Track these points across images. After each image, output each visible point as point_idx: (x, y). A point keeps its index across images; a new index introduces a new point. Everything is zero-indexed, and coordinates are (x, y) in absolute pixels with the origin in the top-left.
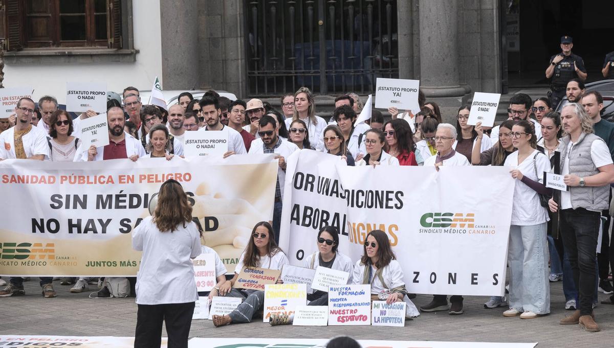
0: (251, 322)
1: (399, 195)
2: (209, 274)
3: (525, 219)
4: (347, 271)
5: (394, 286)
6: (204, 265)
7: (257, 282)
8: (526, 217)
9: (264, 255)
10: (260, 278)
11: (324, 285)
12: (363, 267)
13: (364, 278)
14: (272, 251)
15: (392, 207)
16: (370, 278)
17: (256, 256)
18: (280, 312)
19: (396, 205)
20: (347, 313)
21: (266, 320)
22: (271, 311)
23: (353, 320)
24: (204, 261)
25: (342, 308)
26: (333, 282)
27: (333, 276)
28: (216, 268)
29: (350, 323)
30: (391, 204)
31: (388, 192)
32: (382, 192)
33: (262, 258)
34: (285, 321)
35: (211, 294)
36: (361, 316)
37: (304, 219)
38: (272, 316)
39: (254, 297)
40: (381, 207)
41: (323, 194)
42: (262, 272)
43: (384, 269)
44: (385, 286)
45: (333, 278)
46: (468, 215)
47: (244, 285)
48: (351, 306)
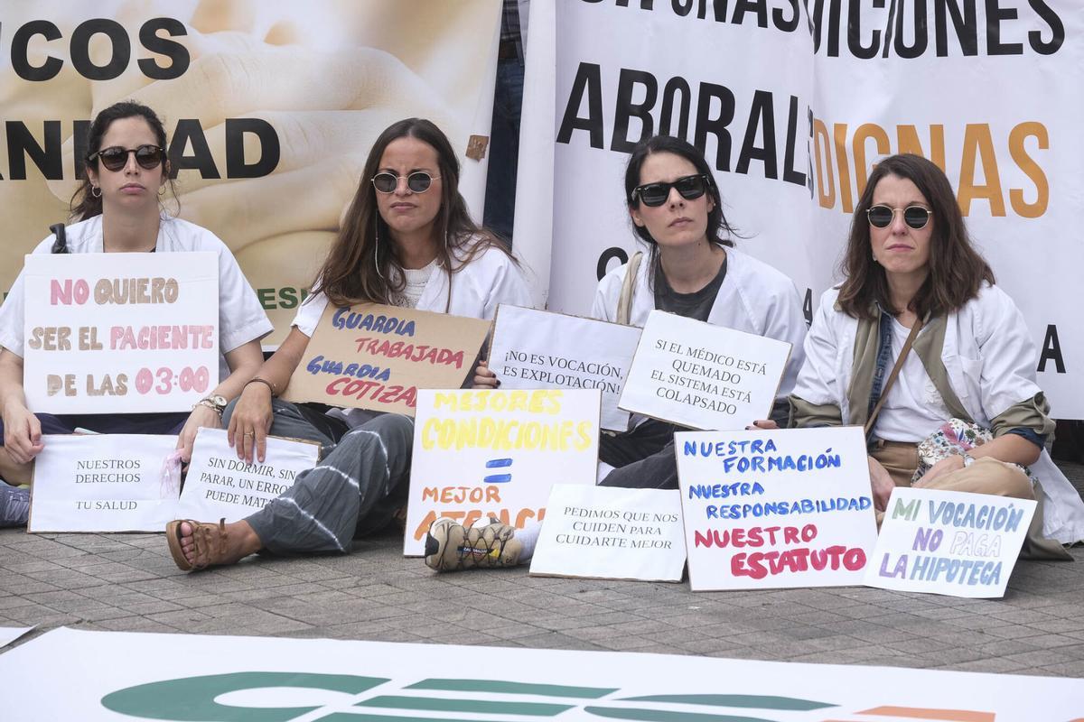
0: (351, 551)
2: (190, 337)
4: (776, 336)
5: (997, 409)
6: (172, 299)
7: (386, 375)
9: (421, 264)
10: (399, 354)
11: (675, 396)
13: (856, 365)
14: (458, 247)
15: (1016, 49)
16: (882, 366)
17: (385, 271)
18: (478, 514)
19: (1034, 37)
20: (773, 541)
21: (414, 545)
22: (439, 508)
23: (804, 567)
24: (173, 283)
25: (747, 523)
26: (714, 382)
27: (715, 358)
28: (221, 312)
29: (788, 579)
30: (1010, 32)
33: (413, 275)
34: (495, 553)
35: (189, 426)
36: (835, 551)
37: (621, 125)
38: (437, 533)
39: (365, 442)
40: (969, 48)
41: (702, 15)
42: (410, 328)
43: (951, 322)
44: (953, 407)
45: (715, 366)
47: (331, 390)
48: (784, 512)
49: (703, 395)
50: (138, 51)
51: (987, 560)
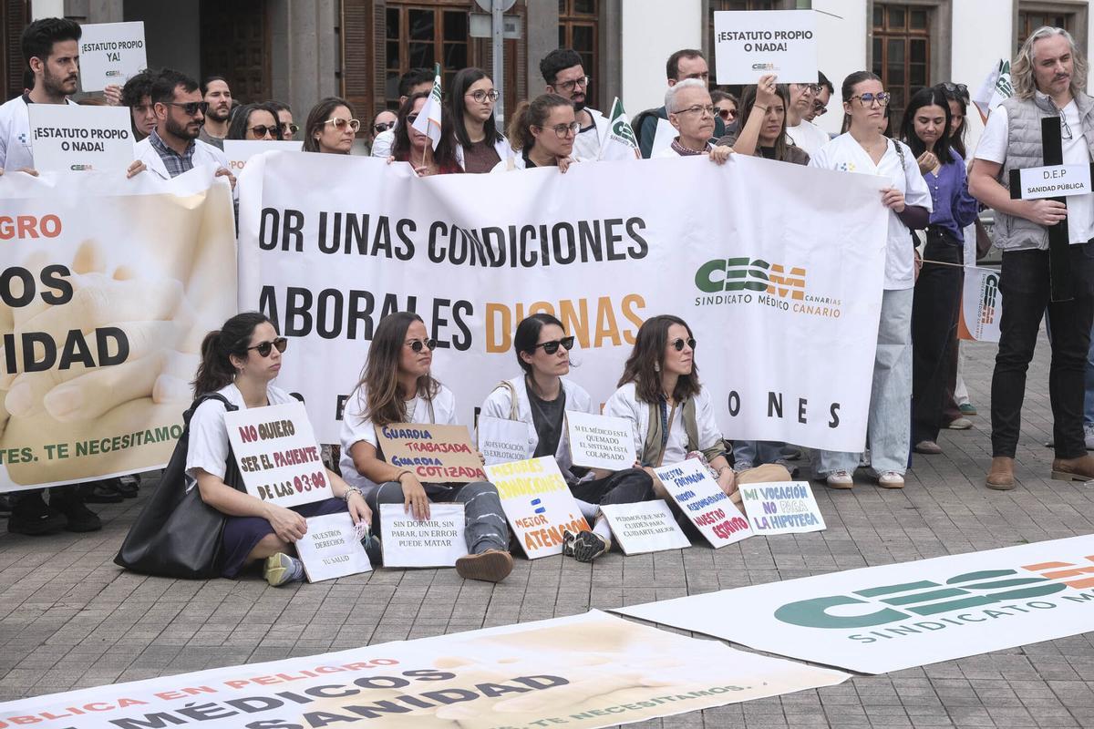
1: (635, 226)
2: (308, 455)
3: (899, 276)
6: (293, 433)
8: (901, 272)
9: (411, 396)
10: (433, 449)
12: (645, 411)
15: (622, 257)
16: (666, 428)
18: (544, 531)
19: (631, 251)
22: (526, 530)
24: (290, 423)
26: (608, 445)
27: (603, 432)
30: (619, 248)
31: (609, 223)
32: (596, 223)
40: (598, 257)
41: (347, 253)
42: (427, 435)
44: (692, 445)
45: (605, 436)
46: (795, 271)
49: (606, 452)
50: (40, 287)
51: (804, 513)
